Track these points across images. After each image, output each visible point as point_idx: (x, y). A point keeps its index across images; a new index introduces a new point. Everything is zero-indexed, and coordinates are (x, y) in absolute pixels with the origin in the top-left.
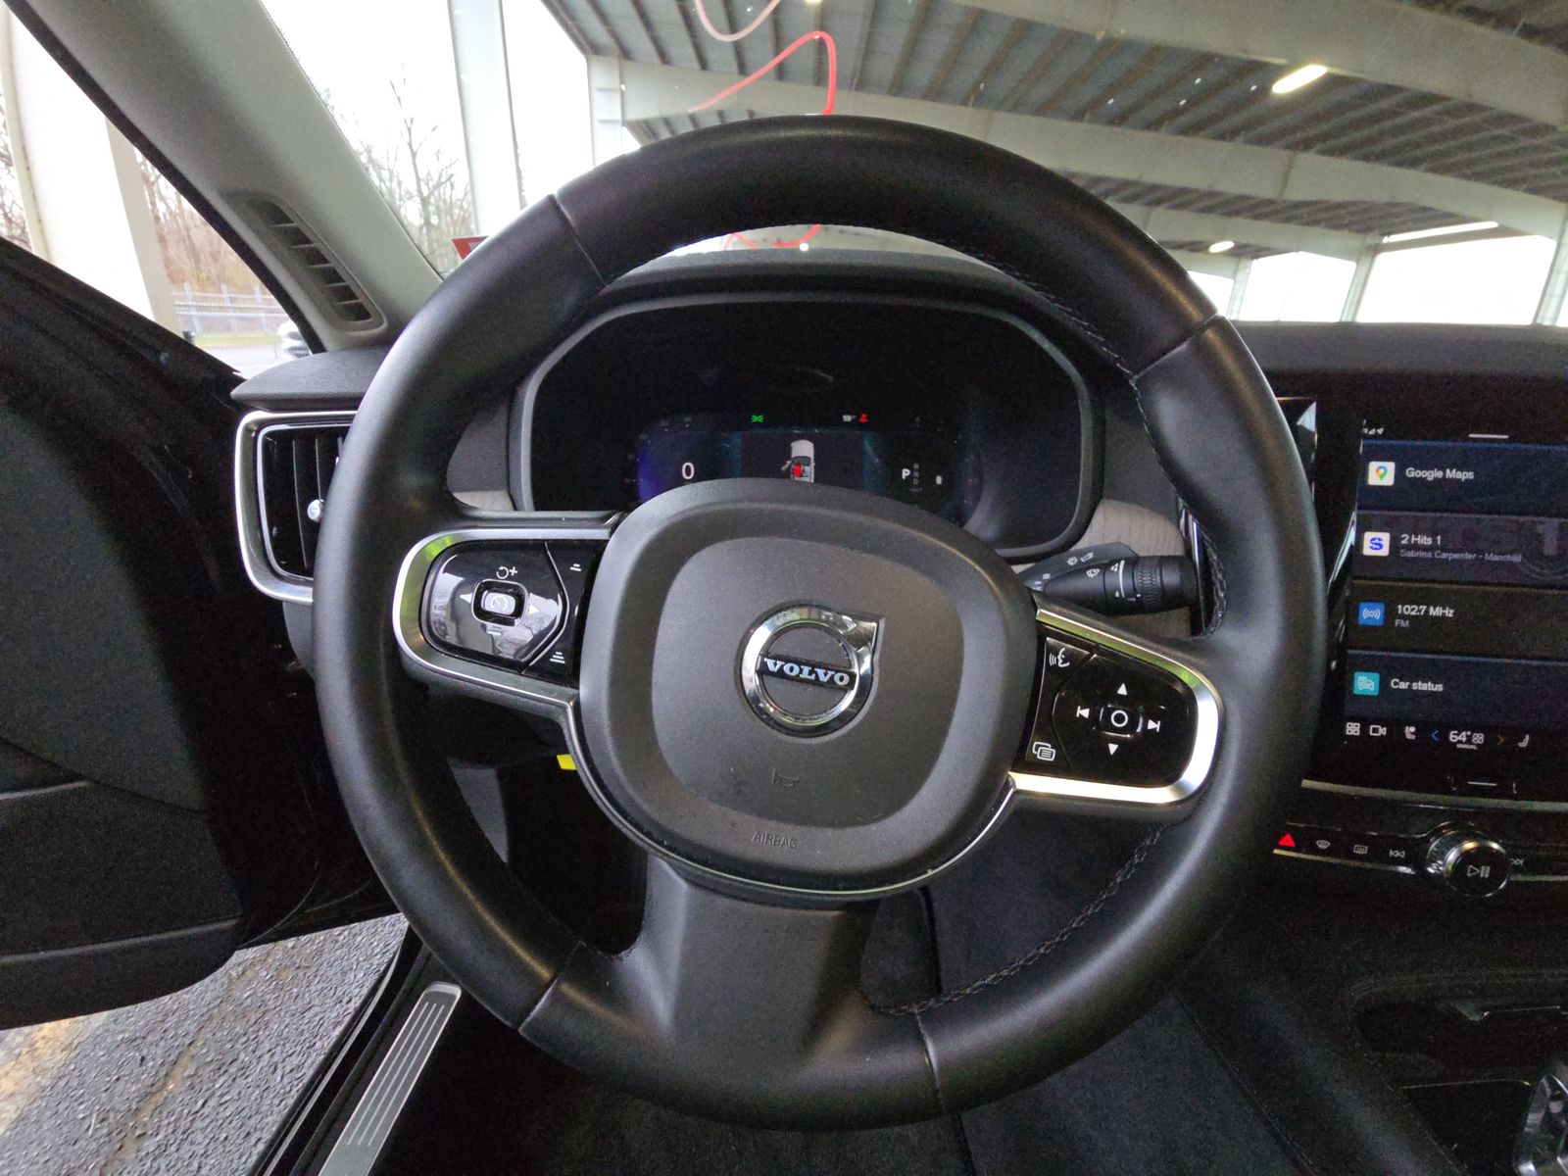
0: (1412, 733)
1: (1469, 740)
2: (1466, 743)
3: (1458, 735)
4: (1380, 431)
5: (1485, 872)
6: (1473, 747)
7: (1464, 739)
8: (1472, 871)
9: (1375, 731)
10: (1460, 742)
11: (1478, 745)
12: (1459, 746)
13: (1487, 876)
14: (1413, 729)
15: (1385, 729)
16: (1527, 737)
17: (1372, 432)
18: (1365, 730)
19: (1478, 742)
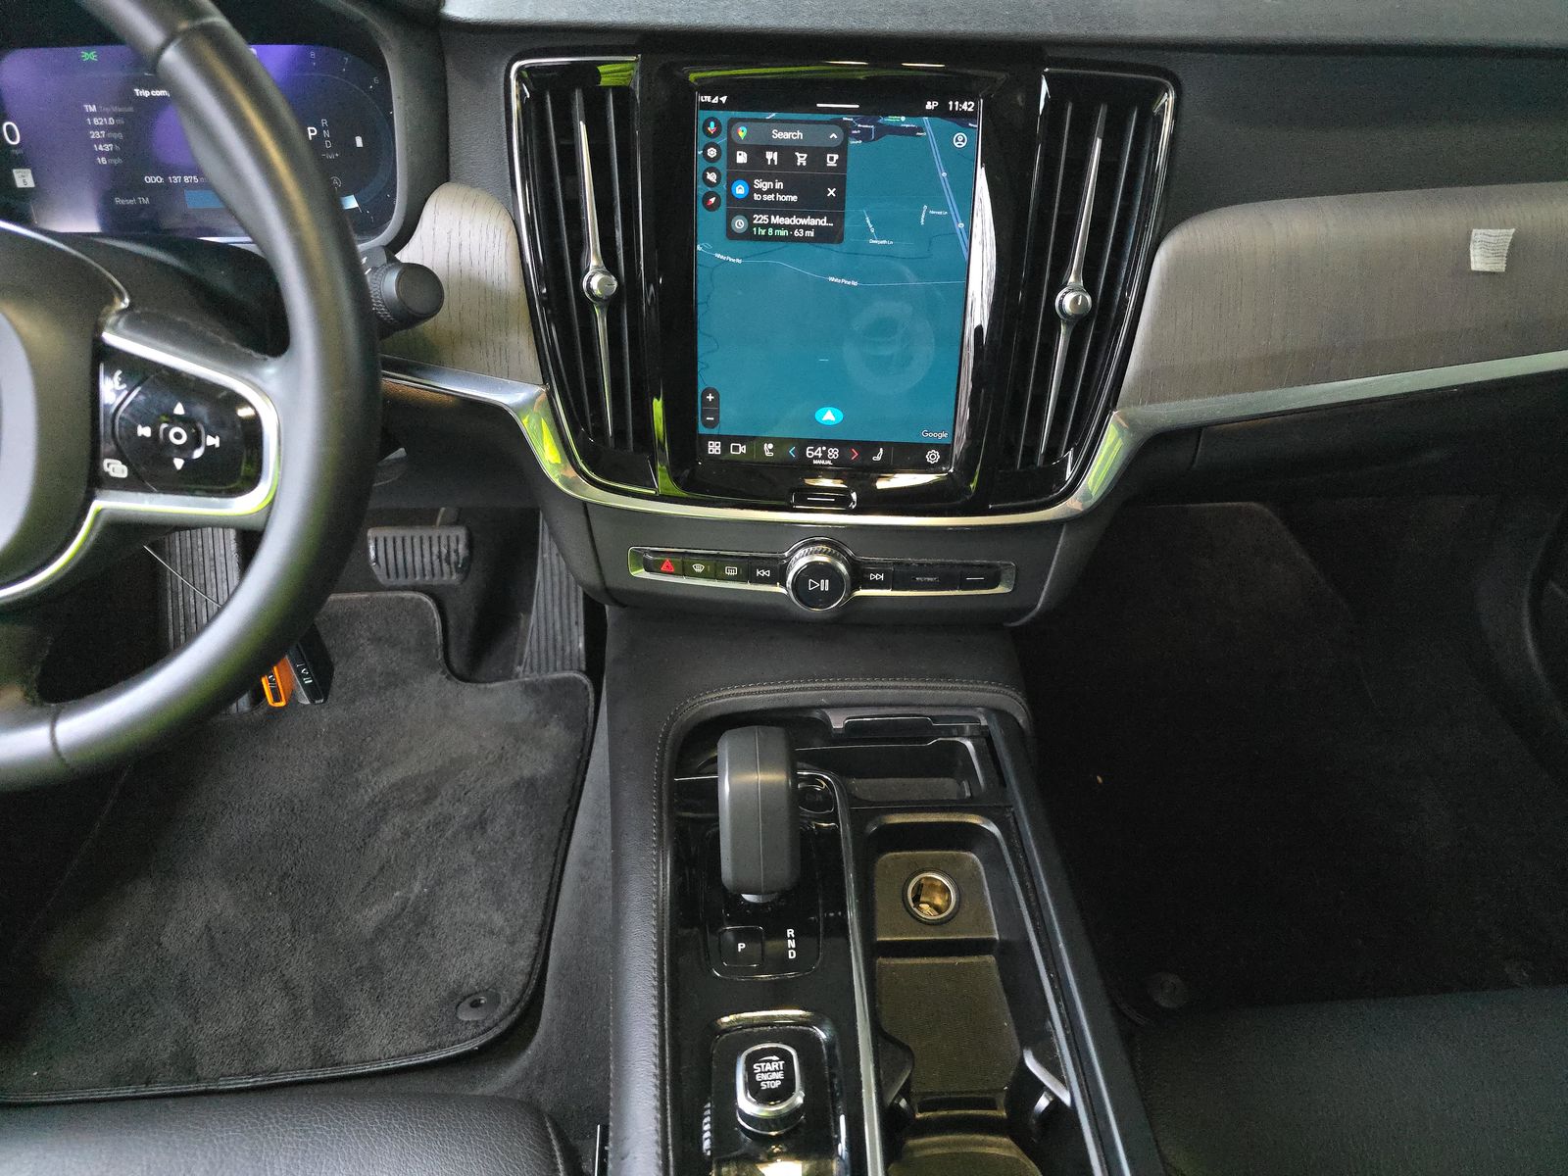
0: (770, 451)
1: (825, 457)
2: (822, 458)
3: (814, 450)
4: (724, 99)
5: (825, 585)
6: (829, 462)
7: (820, 455)
8: (813, 585)
9: (736, 449)
10: (816, 458)
11: (832, 460)
12: (815, 462)
13: (827, 589)
14: (771, 446)
15: (744, 447)
16: (881, 449)
17: (716, 100)
18: (725, 448)
19: (833, 456)
